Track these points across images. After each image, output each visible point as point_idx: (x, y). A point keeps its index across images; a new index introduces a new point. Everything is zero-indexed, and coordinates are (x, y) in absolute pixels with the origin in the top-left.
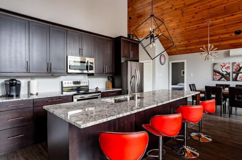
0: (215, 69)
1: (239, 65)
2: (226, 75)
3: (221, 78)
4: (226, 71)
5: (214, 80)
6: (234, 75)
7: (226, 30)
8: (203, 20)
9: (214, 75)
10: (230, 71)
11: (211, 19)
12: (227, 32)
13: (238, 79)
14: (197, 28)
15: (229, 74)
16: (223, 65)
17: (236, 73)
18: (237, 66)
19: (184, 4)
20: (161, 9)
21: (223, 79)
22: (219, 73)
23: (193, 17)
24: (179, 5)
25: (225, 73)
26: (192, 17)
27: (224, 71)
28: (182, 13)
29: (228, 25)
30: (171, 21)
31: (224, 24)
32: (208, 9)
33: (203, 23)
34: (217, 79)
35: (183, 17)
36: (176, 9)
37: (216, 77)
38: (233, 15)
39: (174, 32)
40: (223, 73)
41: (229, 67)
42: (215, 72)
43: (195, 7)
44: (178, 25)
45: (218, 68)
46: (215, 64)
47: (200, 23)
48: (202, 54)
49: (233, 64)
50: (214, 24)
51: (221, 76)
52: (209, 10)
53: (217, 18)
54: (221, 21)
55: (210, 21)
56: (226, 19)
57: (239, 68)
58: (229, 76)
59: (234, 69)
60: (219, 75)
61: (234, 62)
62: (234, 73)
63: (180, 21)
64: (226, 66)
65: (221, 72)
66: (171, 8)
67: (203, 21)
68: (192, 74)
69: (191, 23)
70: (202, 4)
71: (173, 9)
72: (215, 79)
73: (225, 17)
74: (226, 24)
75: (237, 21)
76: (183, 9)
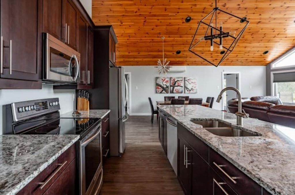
0: (157, 82)
1: (174, 80)
2: (166, 88)
3: (162, 91)
4: (166, 85)
5: (156, 92)
6: (172, 88)
7: (172, 48)
8: (159, 34)
9: (156, 89)
10: (168, 84)
11: (166, 36)
12: (171, 50)
13: (174, 91)
14: (151, 41)
15: (167, 87)
16: (164, 79)
17: (173, 87)
18: (174, 81)
19: (150, 13)
20: (125, 9)
21: (164, 92)
22: (161, 86)
23: (153, 29)
24: (145, 12)
25: (165, 86)
26: (151, 29)
27: (164, 84)
28: (145, 22)
29: (175, 45)
30: (130, 26)
31: (172, 43)
32: (167, 25)
33: (158, 37)
34: (160, 92)
35: (143, 26)
36: (140, 15)
37: (158, 90)
38: (181, 37)
39: (128, 39)
40: (164, 86)
41: (168, 81)
42: (158, 85)
43: (158, 20)
44: (135, 34)
45: (160, 82)
46: (157, 78)
47: (155, 37)
48: (157, 67)
49: (171, 78)
50: (166, 40)
51: (162, 89)
52: (168, 27)
53: (171, 36)
54: (171, 40)
55: (164, 37)
56: (176, 39)
57: (174, 82)
58: (168, 89)
59: (171, 83)
60: (161, 88)
61: (171, 77)
62: (171, 86)
63: (139, 30)
64: (166, 81)
65: (162, 85)
66: (136, 12)
67: (159, 36)
68: (137, 88)
69: (148, 35)
70: (164, 19)
71: (137, 14)
72: (158, 92)
73: (176, 37)
74: (174, 43)
75: (181, 42)
76: (147, 18)
